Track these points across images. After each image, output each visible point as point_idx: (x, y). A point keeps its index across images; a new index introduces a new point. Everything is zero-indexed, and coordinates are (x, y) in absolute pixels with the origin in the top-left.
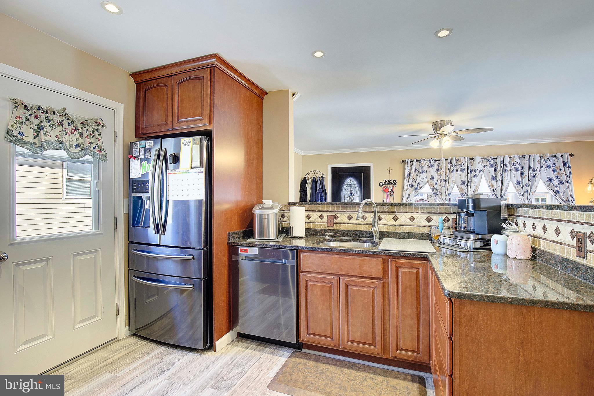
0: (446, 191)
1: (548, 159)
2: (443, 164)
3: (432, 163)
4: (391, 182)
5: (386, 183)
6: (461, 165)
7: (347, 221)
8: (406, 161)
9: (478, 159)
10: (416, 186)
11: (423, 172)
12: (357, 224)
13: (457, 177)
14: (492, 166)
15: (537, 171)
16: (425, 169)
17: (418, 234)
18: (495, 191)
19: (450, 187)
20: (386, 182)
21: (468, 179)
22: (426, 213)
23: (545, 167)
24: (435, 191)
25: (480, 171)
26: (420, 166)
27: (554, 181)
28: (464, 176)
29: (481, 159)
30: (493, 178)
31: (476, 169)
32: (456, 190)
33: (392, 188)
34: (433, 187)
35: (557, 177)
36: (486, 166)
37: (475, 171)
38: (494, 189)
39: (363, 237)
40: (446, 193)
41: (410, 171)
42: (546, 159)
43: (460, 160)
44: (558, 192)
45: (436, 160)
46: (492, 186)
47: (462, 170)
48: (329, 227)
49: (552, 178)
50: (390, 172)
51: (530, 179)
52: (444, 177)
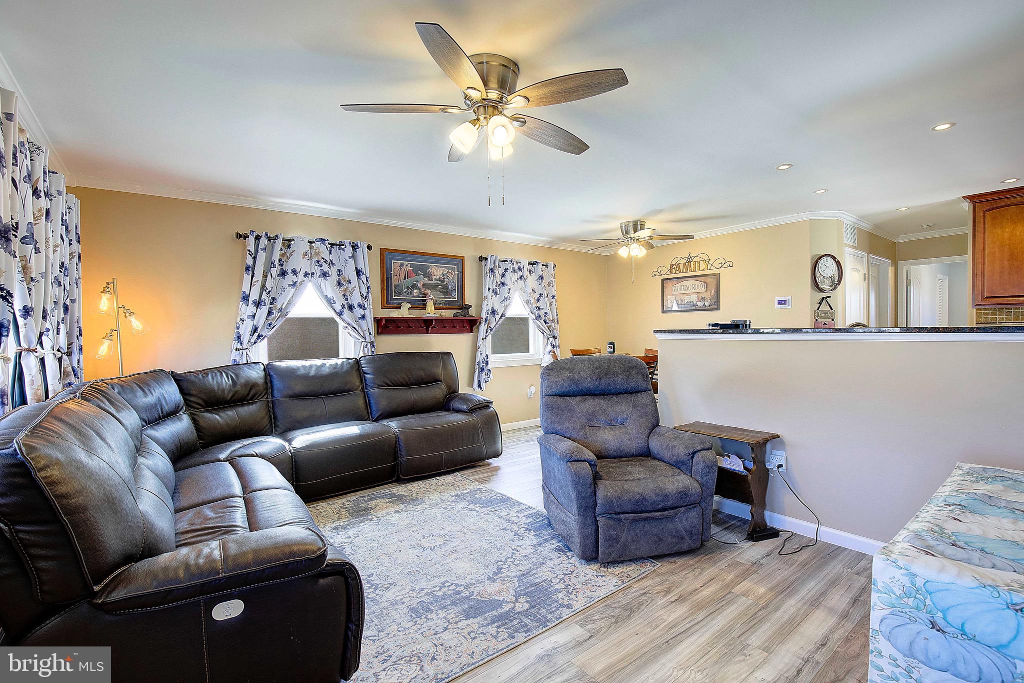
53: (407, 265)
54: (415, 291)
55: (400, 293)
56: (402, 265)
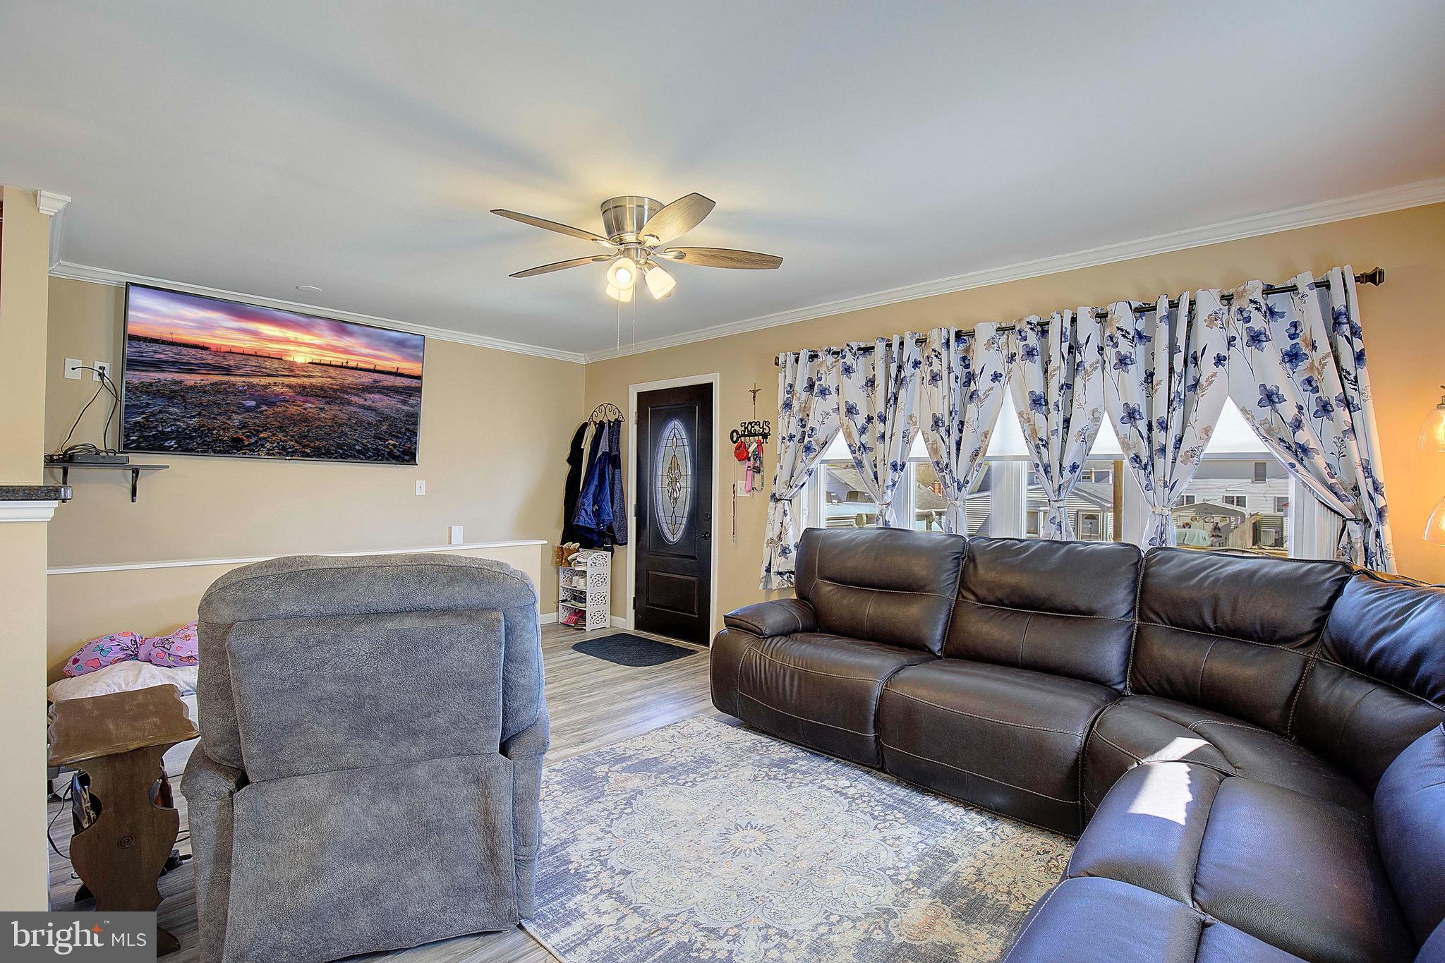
1: (1255, 302)
4: (757, 428)
5: (746, 433)
8: (781, 360)
11: (824, 392)
14: (1030, 353)
15: (1207, 363)
16: (830, 380)
18: (1043, 449)
19: (897, 440)
20: (747, 428)
21: (949, 409)
23: (1245, 340)
25: (996, 376)
27: (1283, 400)
29: (997, 330)
30: (1038, 402)
31: (977, 372)
33: (754, 445)
34: (852, 442)
35: (1309, 381)
36: (1015, 354)
37: (972, 378)
38: (1041, 444)
42: (1245, 303)
43: (929, 342)
44: (1304, 450)
45: (863, 350)
46: (1034, 432)
47: (933, 378)
49: (1275, 390)
50: (754, 397)
51: (1172, 397)
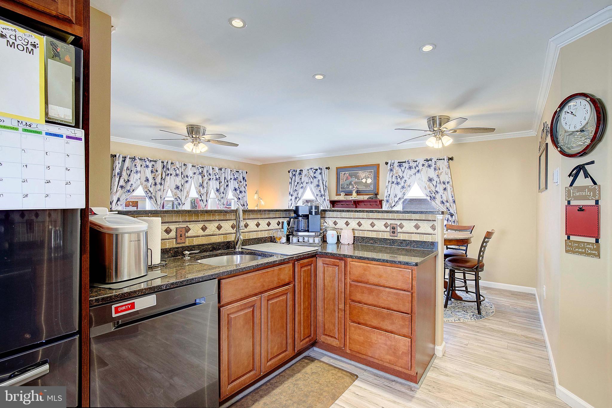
0: (162, 195)
2: (159, 166)
3: (148, 163)
6: (175, 170)
7: (201, 232)
8: (117, 156)
9: (190, 166)
10: (128, 188)
11: (137, 172)
12: (212, 236)
13: (171, 182)
14: (200, 173)
15: (229, 182)
16: (139, 168)
17: (264, 238)
18: (202, 196)
19: (165, 191)
21: (181, 184)
22: (267, 218)
23: (233, 179)
24: (149, 195)
25: (191, 177)
26: (134, 164)
28: (178, 181)
29: (192, 166)
30: (201, 185)
31: (189, 176)
32: (169, 194)
34: (147, 190)
36: (196, 173)
37: (187, 177)
38: (202, 195)
39: (220, 249)
40: (161, 197)
41: (121, 169)
43: (175, 165)
44: (240, 199)
45: (151, 161)
46: (200, 192)
47: (177, 175)
48: (178, 243)
49: (237, 188)
51: (225, 188)
52: (158, 180)
53: (347, 173)
54: (351, 186)
55: (343, 188)
56: (345, 174)
